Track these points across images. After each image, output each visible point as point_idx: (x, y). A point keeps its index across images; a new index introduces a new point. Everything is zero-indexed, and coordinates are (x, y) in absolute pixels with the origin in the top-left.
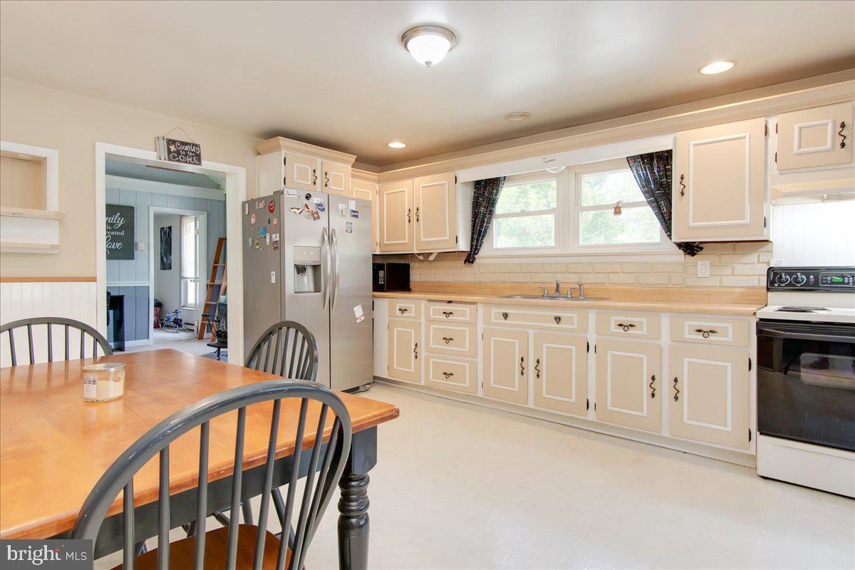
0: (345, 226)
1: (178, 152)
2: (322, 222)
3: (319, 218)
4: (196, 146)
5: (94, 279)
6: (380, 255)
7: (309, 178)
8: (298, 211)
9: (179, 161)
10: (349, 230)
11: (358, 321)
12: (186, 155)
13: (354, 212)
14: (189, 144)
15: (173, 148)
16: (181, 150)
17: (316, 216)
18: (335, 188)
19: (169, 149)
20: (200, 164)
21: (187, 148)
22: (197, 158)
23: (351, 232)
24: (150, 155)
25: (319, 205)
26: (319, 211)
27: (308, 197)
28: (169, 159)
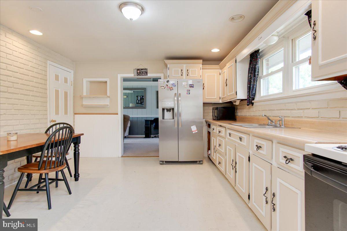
0: (187, 91)
1: (140, 73)
2: (175, 91)
3: (173, 89)
4: (146, 69)
5: (117, 114)
6: (223, 103)
7: (180, 73)
8: (163, 88)
9: (140, 75)
10: (189, 93)
11: (194, 133)
12: (143, 73)
13: (191, 85)
14: (144, 69)
15: (138, 72)
16: (141, 72)
17: (171, 89)
18: (192, 76)
19: (137, 72)
20: (147, 75)
21: (143, 71)
22: (147, 73)
23: (189, 94)
24: (131, 75)
25: (173, 84)
26: (173, 87)
27: (168, 81)
28: (137, 75)
